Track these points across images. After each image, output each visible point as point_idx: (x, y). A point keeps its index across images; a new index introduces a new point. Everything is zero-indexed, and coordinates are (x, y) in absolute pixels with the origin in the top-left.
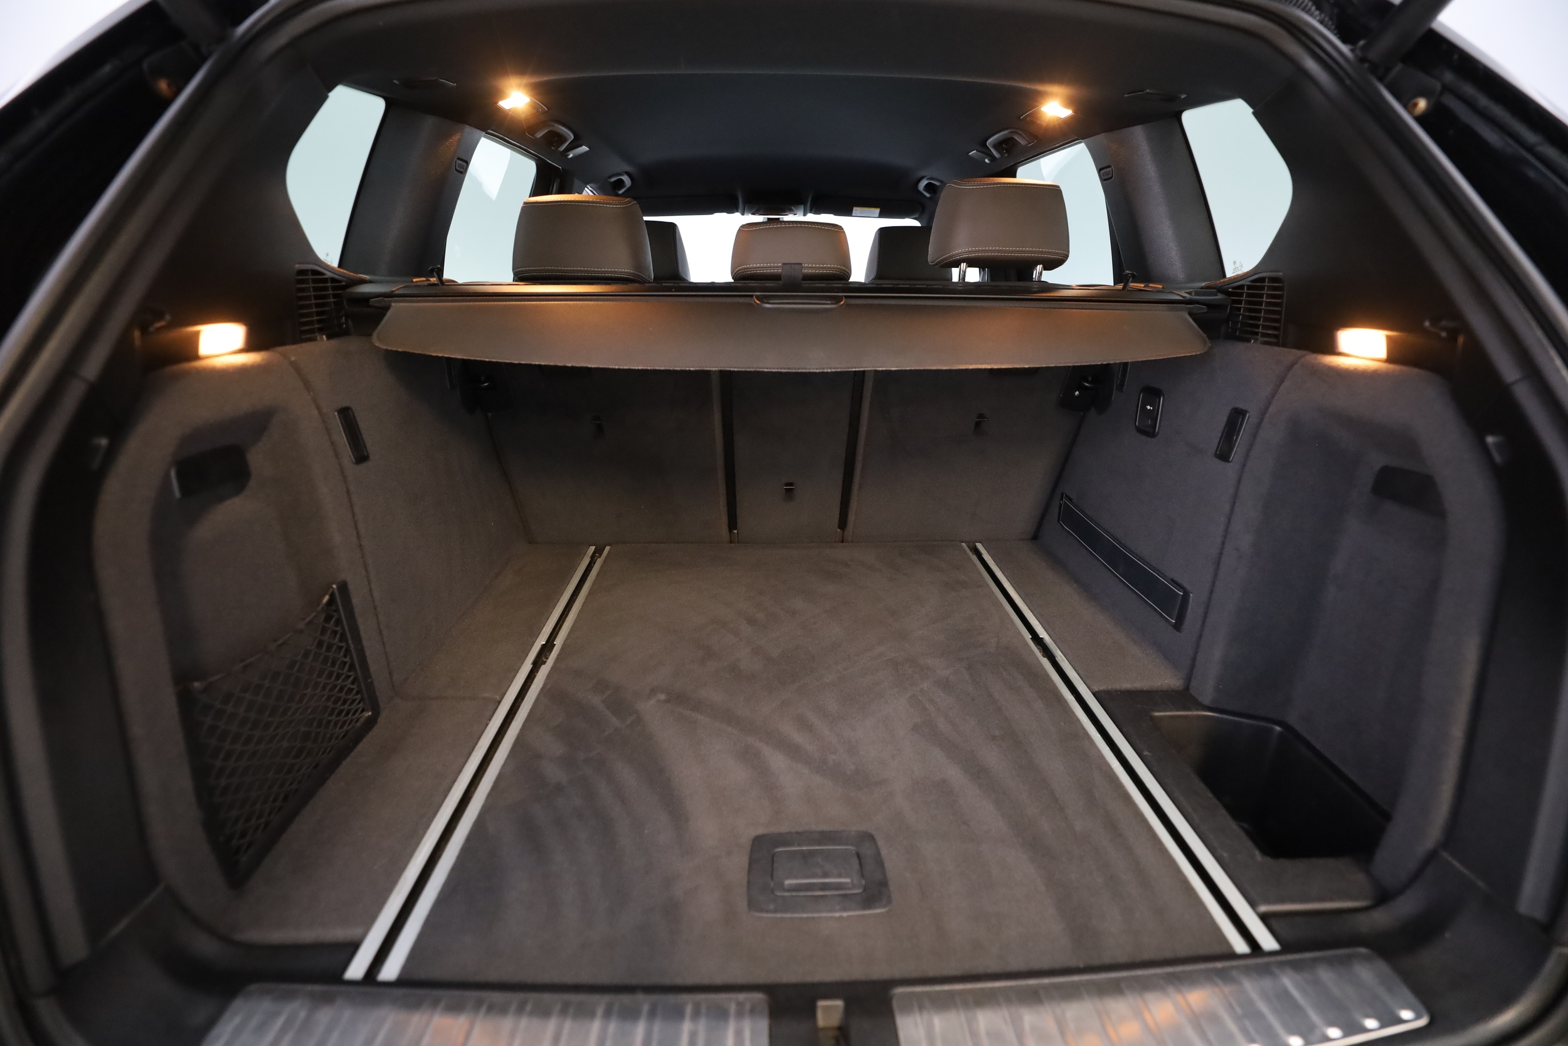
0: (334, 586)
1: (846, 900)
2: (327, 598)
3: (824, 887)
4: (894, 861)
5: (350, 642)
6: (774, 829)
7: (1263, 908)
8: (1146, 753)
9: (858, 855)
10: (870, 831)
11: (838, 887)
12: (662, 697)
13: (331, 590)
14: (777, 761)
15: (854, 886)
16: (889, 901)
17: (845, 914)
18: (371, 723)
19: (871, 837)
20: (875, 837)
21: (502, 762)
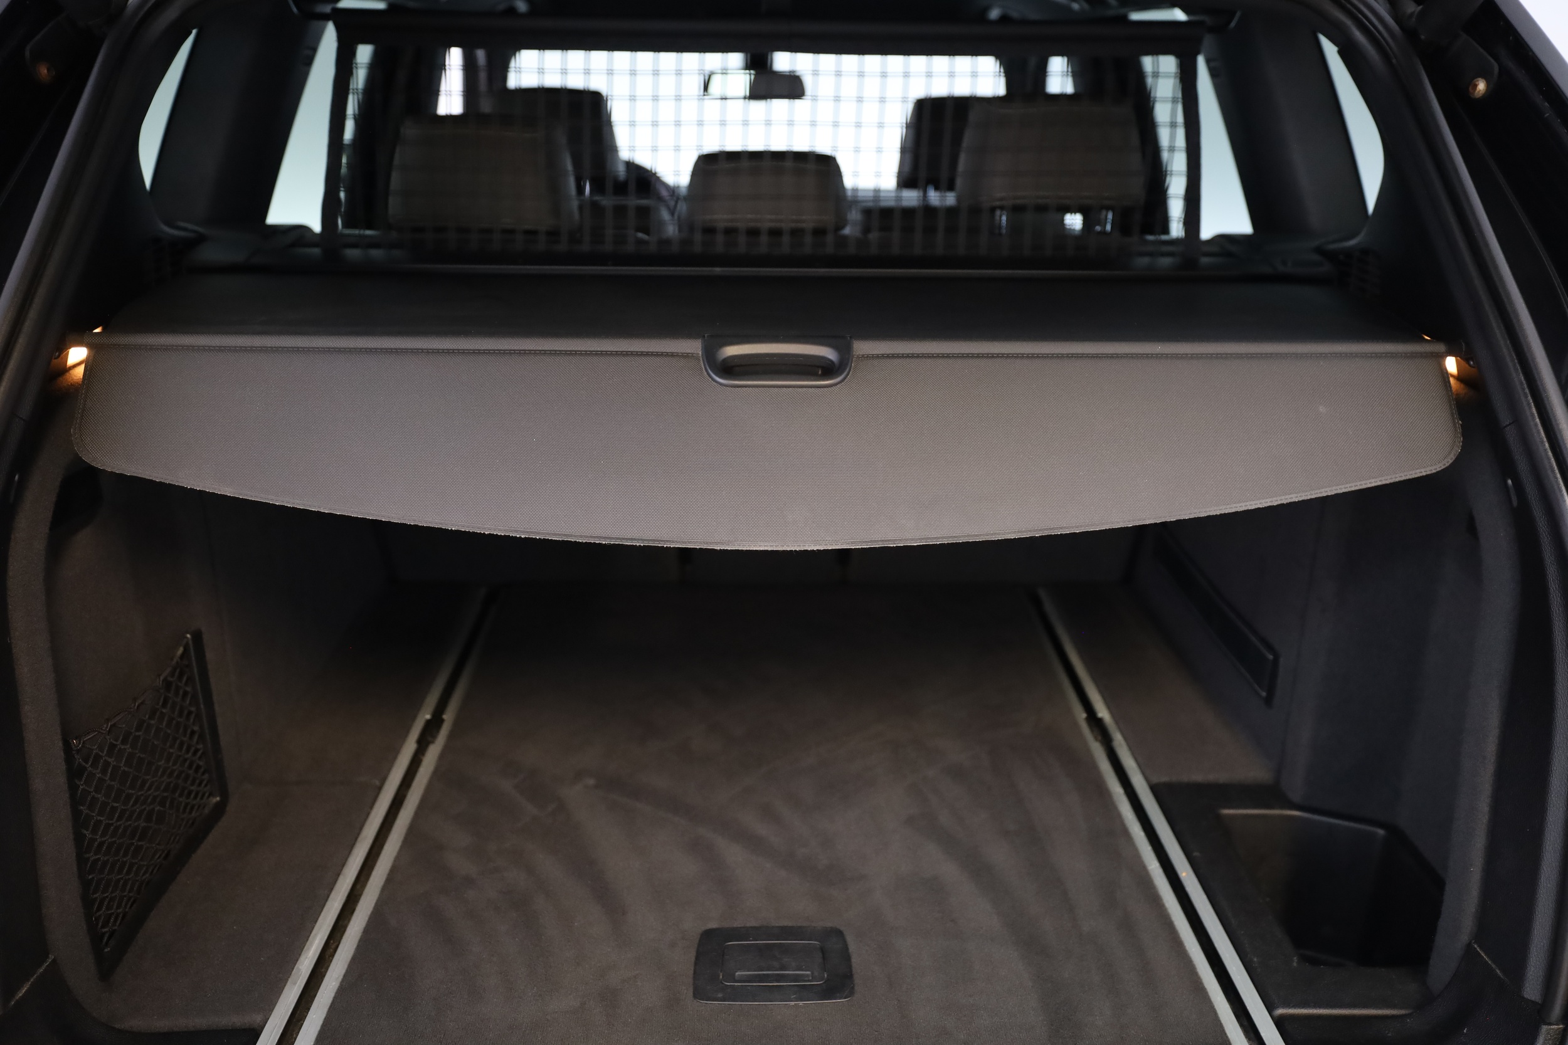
0: (188, 636)
1: (804, 992)
2: (181, 650)
3: (780, 978)
4: (860, 954)
5: (202, 706)
6: (726, 924)
7: (1280, 1011)
8: (1196, 854)
9: (823, 950)
10: (838, 927)
11: (796, 978)
12: (591, 782)
13: (185, 641)
14: (734, 854)
15: (814, 979)
16: (852, 993)
17: (801, 1003)
18: (219, 811)
19: (839, 933)
20: (845, 933)
21: (394, 854)
